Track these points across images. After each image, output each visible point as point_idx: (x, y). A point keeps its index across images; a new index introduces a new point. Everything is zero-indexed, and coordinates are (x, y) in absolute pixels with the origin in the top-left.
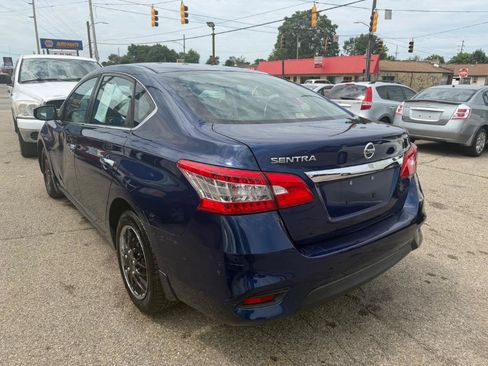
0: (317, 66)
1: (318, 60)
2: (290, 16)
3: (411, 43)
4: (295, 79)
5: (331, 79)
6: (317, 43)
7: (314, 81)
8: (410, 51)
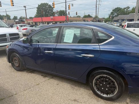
0: (52, 19)
1: (52, 17)
2: (40, 4)
3: (77, 13)
4: (45, 23)
5: (56, 23)
6: (49, 12)
7: (52, 23)
8: (77, 15)
